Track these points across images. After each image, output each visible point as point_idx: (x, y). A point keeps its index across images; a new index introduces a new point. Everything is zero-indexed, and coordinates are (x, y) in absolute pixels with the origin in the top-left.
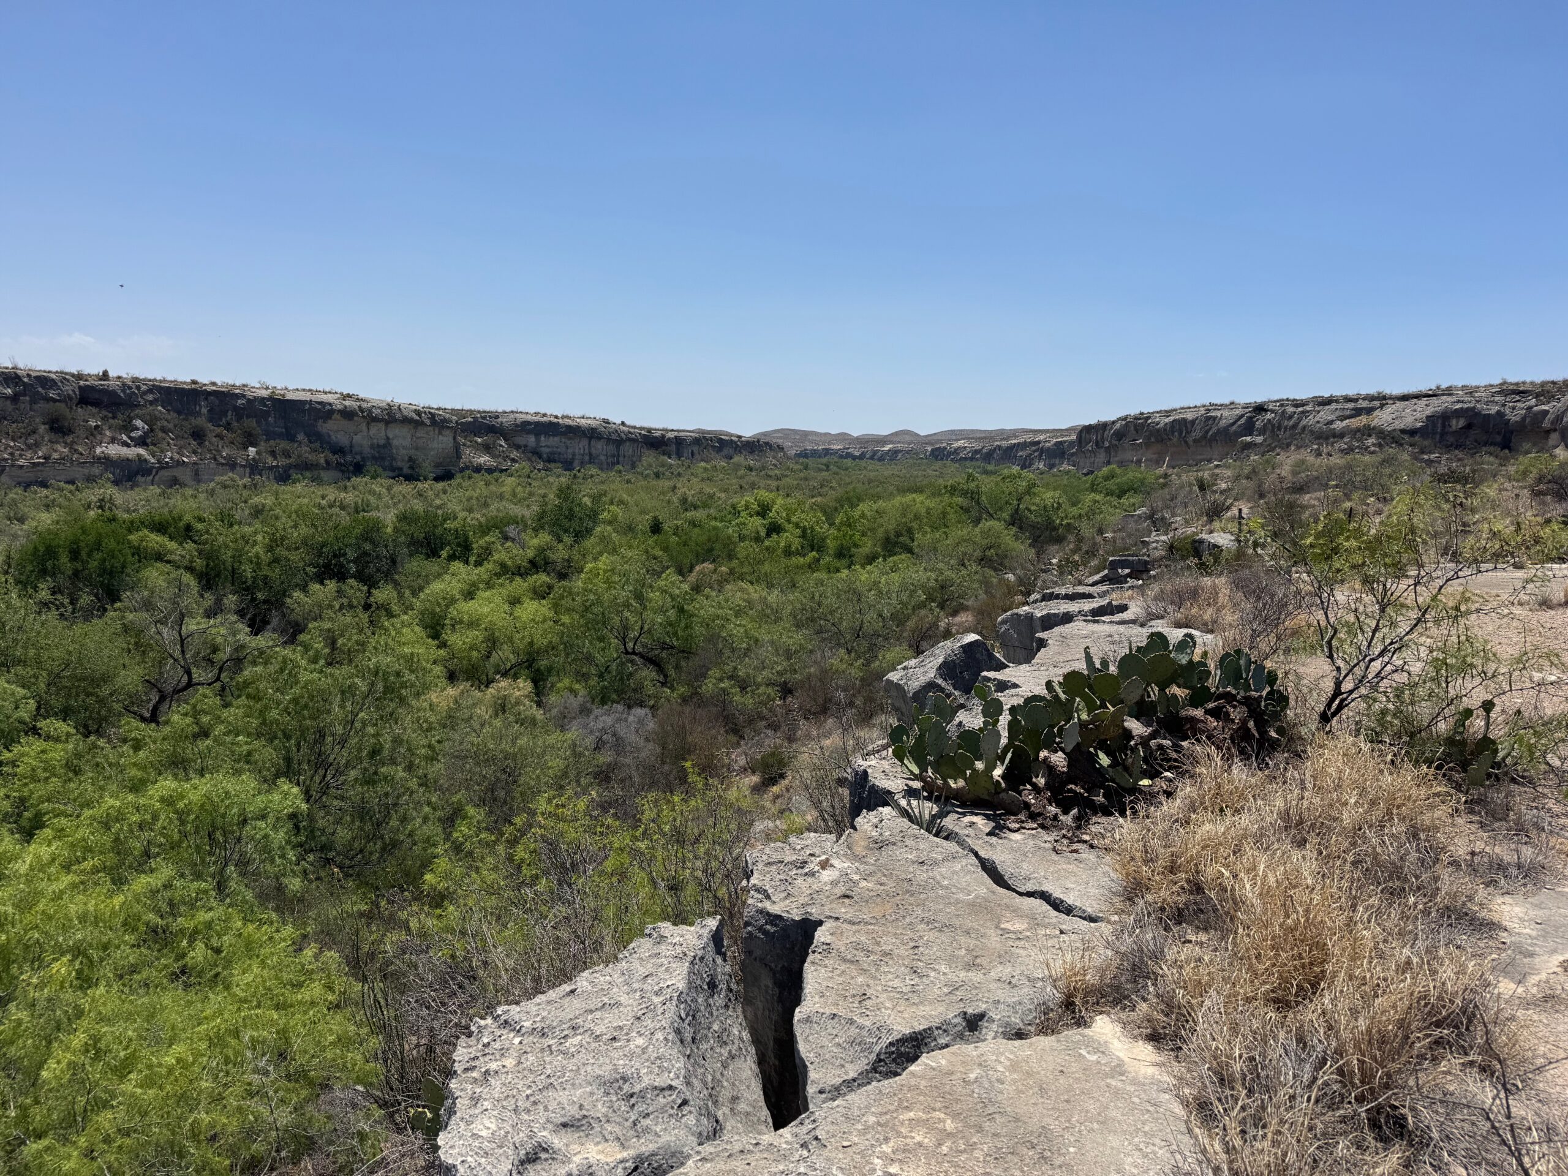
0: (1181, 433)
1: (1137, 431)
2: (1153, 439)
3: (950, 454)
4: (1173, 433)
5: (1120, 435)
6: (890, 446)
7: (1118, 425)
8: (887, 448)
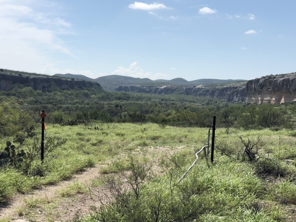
0: (287, 87)
1: (269, 84)
2: (276, 89)
3: (195, 91)
4: (283, 86)
5: (262, 86)
6: (165, 86)
7: (261, 81)
8: (163, 87)
